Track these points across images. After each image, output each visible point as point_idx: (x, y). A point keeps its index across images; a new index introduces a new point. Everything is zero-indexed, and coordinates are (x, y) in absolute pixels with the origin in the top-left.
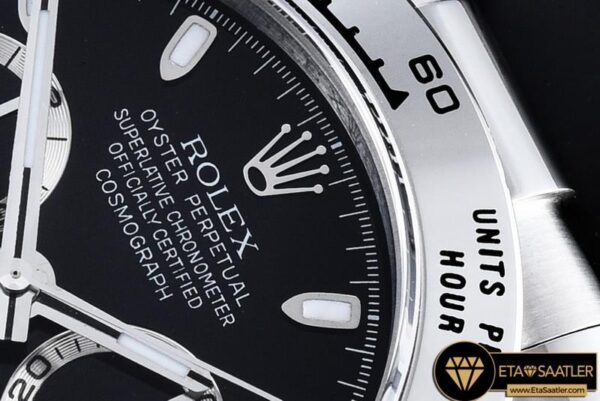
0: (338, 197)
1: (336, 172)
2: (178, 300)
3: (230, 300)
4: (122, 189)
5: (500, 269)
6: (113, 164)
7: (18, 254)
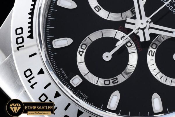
7: (141, 19)
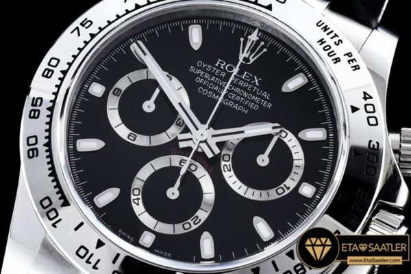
1: (266, 42)
2: (251, 110)
3: (265, 99)
4: (209, 90)
5: (336, 35)
6: (201, 85)
7: (197, 129)
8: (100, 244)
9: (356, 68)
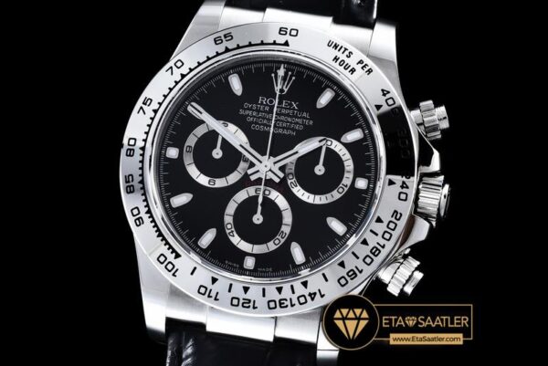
0: (299, 75)
1: (292, 71)
2: (298, 131)
3: (307, 119)
4: (260, 125)
5: (346, 49)
6: (252, 122)
8: (214, 280)
9: (370, 71)
